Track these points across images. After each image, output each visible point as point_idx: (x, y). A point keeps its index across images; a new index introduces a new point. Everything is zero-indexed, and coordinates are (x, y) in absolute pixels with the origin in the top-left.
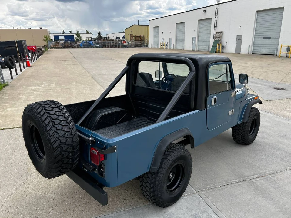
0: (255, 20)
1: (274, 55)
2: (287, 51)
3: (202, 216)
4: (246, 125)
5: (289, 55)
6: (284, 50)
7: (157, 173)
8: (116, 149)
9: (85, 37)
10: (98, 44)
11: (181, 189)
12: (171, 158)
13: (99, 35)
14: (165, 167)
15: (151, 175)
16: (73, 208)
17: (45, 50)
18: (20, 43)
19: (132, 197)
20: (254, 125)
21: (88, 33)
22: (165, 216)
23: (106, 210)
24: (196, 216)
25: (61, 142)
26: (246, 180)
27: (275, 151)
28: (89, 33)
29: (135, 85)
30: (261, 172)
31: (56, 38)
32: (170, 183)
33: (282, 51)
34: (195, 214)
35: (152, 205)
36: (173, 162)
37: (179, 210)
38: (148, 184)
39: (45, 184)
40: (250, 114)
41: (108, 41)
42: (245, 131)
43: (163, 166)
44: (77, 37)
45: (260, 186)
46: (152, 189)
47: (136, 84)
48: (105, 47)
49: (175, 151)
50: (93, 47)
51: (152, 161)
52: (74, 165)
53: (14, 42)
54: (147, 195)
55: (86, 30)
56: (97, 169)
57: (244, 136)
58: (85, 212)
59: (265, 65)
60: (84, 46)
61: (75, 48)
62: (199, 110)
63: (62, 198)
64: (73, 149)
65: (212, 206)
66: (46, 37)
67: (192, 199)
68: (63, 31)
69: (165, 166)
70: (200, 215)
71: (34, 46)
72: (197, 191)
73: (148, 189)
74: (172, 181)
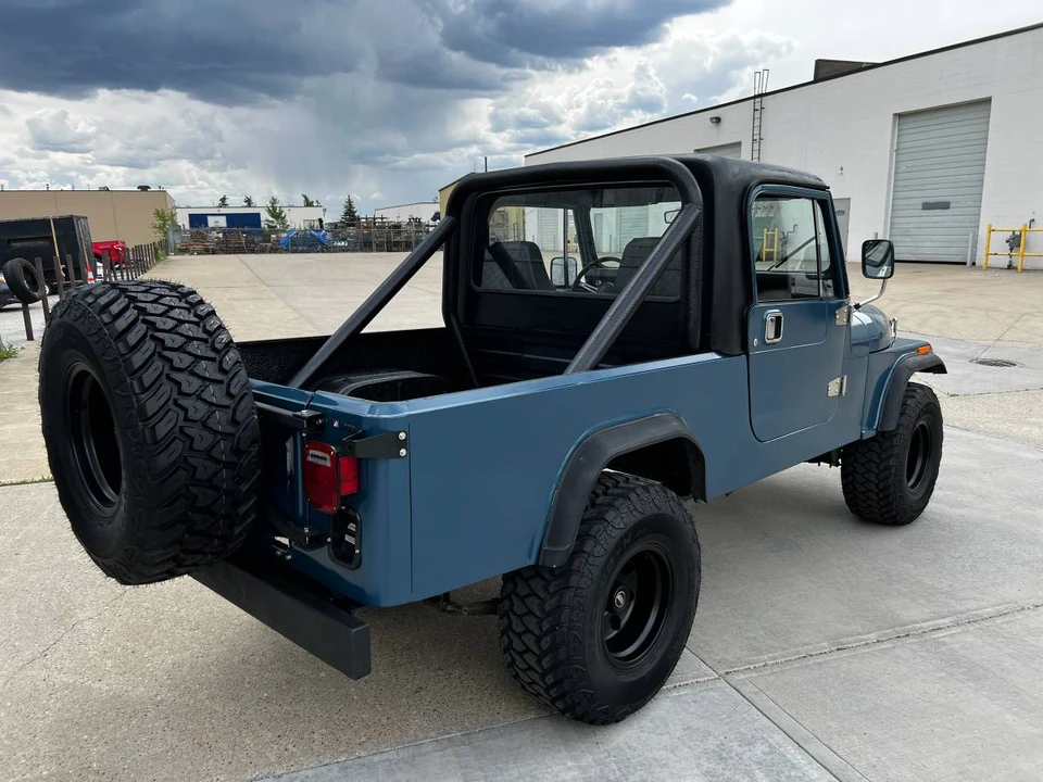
0: (892, 145)
1: (965, 264)
2: (1011, 249)
3: (748, 754)
4: (892, 446)
5: (1017, 262)
6: (999, 243)
7: (566, 571)
8: (404, 444)
9: (298, 219)
10: (344, 239)
11: (659, 655)
12: (621, 520)
13: (350, 211)
14: (599, 550)
15: (543, 582)
16: (232, 733)
17: (157, 258)
18: (67, 225)
19: (469, 696)
20: (921, 449)
21: (309, 204)
22: (602, 756)
23: (363, 739)
24: (725, 755)
25: (191, 448)
26: (908, 635)
27: (1006, 542)
28: (315, 204)
29: (478, 289)
30: (959, 608)
31: (198, 220)
32: (615, 632)
33: (994, 247)
34: (717, 749)
35: (547, 721)
36: (626, 535)
37: (654, 735)
38: (531, 622)
39: (126, 657)
40: (904, 404)
41: (378, 227)
42: (889, 468)
43: (588, 548)
44: (271, 219)
45: (961, 652)
46: (548, 639)
47: (479, 285)
48: (371, 250)
49: (633, 496)
50: (325, 248)
51: (547, 523)
52: (241, 528)
53: (45, 223)
54: (530, 668)
55: (305, 197)
56: (329, 540)
57: (887, 487)
58: (282, 748)
59: (937, 293)
60: (295, 245)
61: (263, 251)
62: (718, 352)
63: (192, 701)
64: (237, 452)
65: (787, 722)
66: (160, 215)
67: (702, 698)
68: (223, 200)
69: (598, 548)
70: (739, 750)
71: (117, 243)
72: (722, 672)
73: (529, 640)
74: (623, 622)
